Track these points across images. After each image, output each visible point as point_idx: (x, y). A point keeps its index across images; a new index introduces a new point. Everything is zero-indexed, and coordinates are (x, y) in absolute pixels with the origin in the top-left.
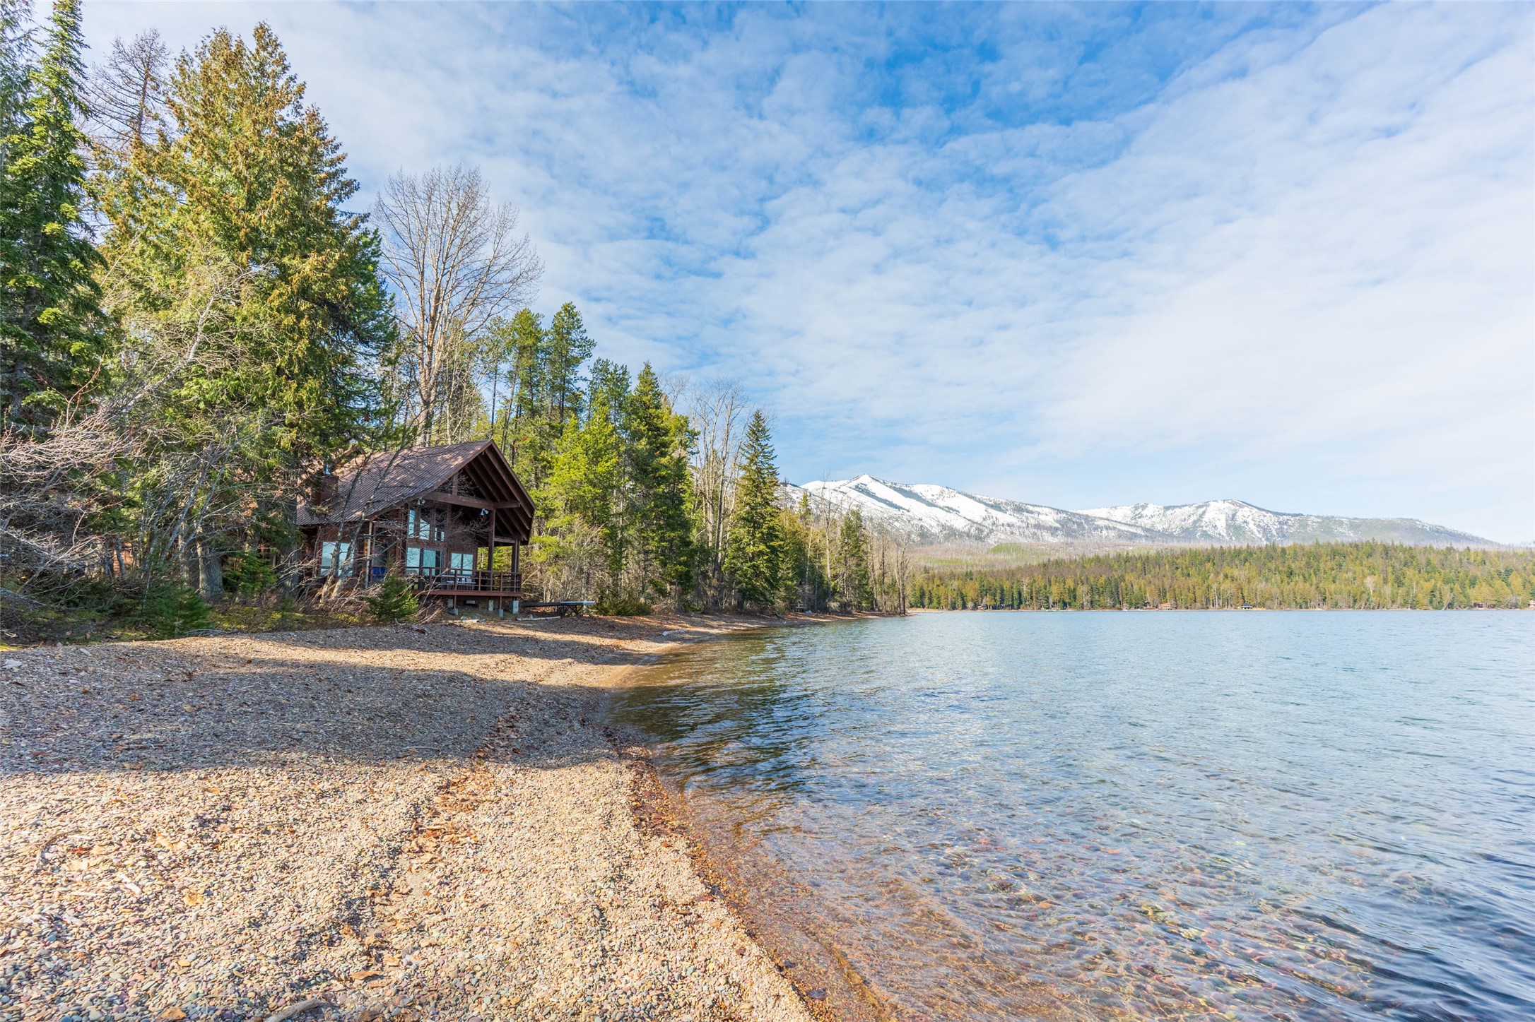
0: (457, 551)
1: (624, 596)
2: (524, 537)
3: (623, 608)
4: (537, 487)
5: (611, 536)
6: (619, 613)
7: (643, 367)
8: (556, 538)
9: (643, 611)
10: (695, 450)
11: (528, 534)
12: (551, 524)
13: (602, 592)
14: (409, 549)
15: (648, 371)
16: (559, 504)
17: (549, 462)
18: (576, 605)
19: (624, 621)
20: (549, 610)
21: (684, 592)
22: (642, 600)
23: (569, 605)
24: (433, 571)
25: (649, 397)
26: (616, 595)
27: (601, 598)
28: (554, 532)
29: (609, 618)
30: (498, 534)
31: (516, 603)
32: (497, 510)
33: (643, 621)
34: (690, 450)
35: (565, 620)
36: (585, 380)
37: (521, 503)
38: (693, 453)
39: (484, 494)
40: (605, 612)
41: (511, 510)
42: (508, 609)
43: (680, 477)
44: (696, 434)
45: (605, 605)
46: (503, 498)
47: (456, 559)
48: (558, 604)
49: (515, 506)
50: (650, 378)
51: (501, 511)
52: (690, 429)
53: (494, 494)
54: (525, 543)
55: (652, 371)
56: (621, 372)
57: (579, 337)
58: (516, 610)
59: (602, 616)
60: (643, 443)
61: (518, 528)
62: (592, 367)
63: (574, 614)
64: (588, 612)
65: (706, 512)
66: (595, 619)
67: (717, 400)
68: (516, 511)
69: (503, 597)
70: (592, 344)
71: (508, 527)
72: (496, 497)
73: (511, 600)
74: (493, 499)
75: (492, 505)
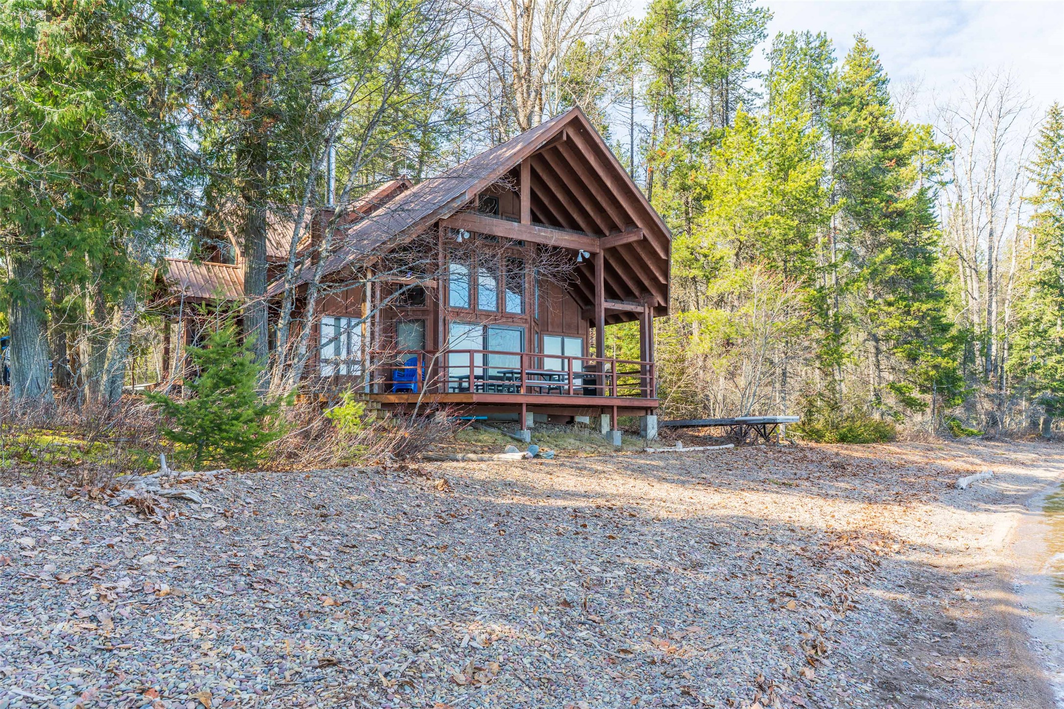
0: (552, 334)
1: (848, 409)
2: (659, 299)
3: (850, 430)
4: (689, 231)
5: (819, 305)
6: (843, 439)
7: (853, 43)
8: (724, 313)
9: (884, 436)
10: (947, 177)
11: (664, 290)
12: (715, 289)
13: (811, 403)
14: (451, 325)
15: (862, 47)
16: (726, 251)
17: (704, 189)
18: (764, 424)
19: (857, 452)
20: (716, 432)
21: (948, 402)
22: (876, 416)
23: (750, 424)
24: (478, 359)
25: (866, 87)
26: (834, 407)
27: (810, 413)
28: (720, 302)
29: (823, 446)
30: (611, 295)
31: (652, 421)
32: (606, 250)
33: (890, 453)
34: (937, 178)
35: (744, 451)
36: (760, 76)
37: (645, 232)
38: (943, 184)
39: (582, 224)
40: (817, 436)
41: (629, 246)
42: (636, 432)
43: (926, 220)
44: (947, 152)
45: (819, 426)
46: (614, 228)
48: (732, 423)
49: (632, 238)
50: (867, 57)
51: (613, 251)
52: (936, 144)
53: (599, 221)
54: (662, 311)
55: (869, 45)
56: (817, 43)
57: (745, 11)
58: (652, 431)
59: (813, 444)
60: (866, 146)
61: (647, 283)
62: (769, 50)
63: (761, 440)
64: (788, 436)
65: (965, 282)
66: (802, 450)
67: (974, 104)
68: (639, 250)
69: (619, 407)
70: (767, 16)
71: (630, 284)
72: (602, 226)
73: (643, 413)
74: (598, 232)
75: (597, 242)
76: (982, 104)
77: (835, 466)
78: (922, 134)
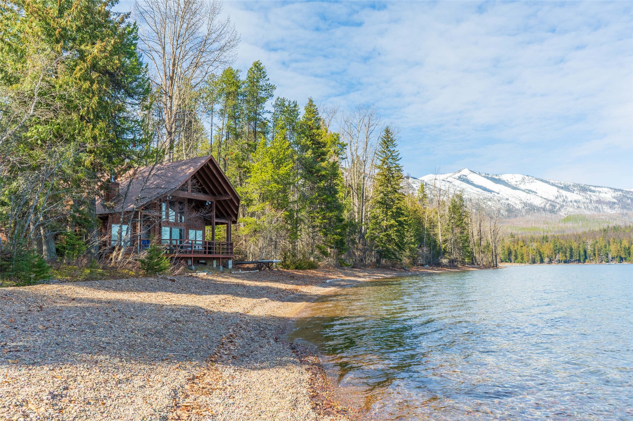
0: (192, 229)
1: (300, 256)
2: (234, 218)
3: (300, 265)
4: (241, 185)
5: (290, 217)
6: (296, 268)
7: (308, 101)
8: (254, 219)
9: (312, 266)
10: (344, 156)
11: (236, 216)
12: (251, 209)
13: (285, 254)
14: (163, 228)
15: (311, 104)
16: (255, 196)
17: (248, 169)
18: (268, 263)
19: (300, 273)
20: (251, 266)
21: (340, 253)
22: (312, 259)
23: (264, 263)
25: (312, 122)
26: (294, 256)
27: (285, 258)
28: (253, 214)
29: (290, 271)
30: (217, 217)
31: (230, 262)
32: (216, 201)
33: (313, 273)
34: (341, 156)
35: (262, 272)
36: (270, 112)
37: (231, 196)
38: (343, 159)
39: (208, 191)
40: (288, 267)
41: (225, 201)
42: (225, 266)
43: (335, 175)
44: (345, 146)
45: (288, 263)
46: (220, 193)
47: (192, 234)
48: (257, 262)
49: (227, 198)
50: (312, 108)
51: (219, 202)
52: (340, 142)
53: (214, 191)
54: (235, 222)
55: (314, 104)
56: (293, 105)
57: (264, 84)
58: (230, 266)
59: (285, 270)
60: (309, 153)
61: (230, 213)
62: (274, 103)
63: (267, 269)
64: (276, 267)
65: (353, 199)
66: (281, 272)
67: (359, 120)
68: (228, 202)
69: (222, 258)
70: (273, 88)
71: (223, 212)
72: (216, 193)
73: (227, 260)
74: (214, 194)
75: (213, 198)
76: (361, 121)
77: (291, 277)
78: (335, 137)
